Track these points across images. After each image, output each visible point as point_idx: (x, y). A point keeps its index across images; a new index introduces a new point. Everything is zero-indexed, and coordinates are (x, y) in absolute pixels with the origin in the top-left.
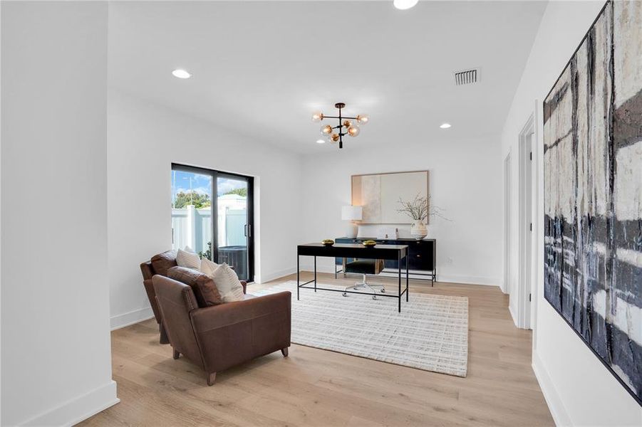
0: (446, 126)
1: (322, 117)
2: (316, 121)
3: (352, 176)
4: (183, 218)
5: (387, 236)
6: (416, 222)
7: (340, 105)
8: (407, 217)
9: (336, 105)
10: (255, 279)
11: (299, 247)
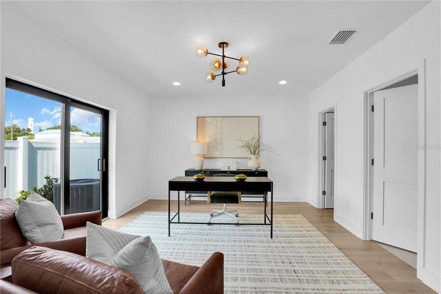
0: (283, 82)
1: (207, 53)
2: (200, 56)
3: (197, 117)
4: (11, 151)
5: (229, 168)
6: (253, 156)
7: (222, 45)
8: (246, 153)
9: (220, 43)
10: (108, 215)
11: (169, 182)
